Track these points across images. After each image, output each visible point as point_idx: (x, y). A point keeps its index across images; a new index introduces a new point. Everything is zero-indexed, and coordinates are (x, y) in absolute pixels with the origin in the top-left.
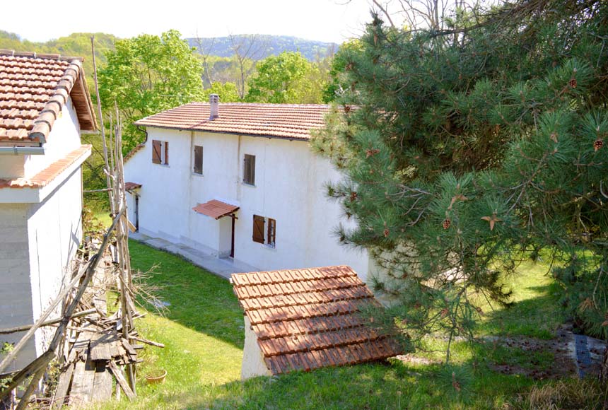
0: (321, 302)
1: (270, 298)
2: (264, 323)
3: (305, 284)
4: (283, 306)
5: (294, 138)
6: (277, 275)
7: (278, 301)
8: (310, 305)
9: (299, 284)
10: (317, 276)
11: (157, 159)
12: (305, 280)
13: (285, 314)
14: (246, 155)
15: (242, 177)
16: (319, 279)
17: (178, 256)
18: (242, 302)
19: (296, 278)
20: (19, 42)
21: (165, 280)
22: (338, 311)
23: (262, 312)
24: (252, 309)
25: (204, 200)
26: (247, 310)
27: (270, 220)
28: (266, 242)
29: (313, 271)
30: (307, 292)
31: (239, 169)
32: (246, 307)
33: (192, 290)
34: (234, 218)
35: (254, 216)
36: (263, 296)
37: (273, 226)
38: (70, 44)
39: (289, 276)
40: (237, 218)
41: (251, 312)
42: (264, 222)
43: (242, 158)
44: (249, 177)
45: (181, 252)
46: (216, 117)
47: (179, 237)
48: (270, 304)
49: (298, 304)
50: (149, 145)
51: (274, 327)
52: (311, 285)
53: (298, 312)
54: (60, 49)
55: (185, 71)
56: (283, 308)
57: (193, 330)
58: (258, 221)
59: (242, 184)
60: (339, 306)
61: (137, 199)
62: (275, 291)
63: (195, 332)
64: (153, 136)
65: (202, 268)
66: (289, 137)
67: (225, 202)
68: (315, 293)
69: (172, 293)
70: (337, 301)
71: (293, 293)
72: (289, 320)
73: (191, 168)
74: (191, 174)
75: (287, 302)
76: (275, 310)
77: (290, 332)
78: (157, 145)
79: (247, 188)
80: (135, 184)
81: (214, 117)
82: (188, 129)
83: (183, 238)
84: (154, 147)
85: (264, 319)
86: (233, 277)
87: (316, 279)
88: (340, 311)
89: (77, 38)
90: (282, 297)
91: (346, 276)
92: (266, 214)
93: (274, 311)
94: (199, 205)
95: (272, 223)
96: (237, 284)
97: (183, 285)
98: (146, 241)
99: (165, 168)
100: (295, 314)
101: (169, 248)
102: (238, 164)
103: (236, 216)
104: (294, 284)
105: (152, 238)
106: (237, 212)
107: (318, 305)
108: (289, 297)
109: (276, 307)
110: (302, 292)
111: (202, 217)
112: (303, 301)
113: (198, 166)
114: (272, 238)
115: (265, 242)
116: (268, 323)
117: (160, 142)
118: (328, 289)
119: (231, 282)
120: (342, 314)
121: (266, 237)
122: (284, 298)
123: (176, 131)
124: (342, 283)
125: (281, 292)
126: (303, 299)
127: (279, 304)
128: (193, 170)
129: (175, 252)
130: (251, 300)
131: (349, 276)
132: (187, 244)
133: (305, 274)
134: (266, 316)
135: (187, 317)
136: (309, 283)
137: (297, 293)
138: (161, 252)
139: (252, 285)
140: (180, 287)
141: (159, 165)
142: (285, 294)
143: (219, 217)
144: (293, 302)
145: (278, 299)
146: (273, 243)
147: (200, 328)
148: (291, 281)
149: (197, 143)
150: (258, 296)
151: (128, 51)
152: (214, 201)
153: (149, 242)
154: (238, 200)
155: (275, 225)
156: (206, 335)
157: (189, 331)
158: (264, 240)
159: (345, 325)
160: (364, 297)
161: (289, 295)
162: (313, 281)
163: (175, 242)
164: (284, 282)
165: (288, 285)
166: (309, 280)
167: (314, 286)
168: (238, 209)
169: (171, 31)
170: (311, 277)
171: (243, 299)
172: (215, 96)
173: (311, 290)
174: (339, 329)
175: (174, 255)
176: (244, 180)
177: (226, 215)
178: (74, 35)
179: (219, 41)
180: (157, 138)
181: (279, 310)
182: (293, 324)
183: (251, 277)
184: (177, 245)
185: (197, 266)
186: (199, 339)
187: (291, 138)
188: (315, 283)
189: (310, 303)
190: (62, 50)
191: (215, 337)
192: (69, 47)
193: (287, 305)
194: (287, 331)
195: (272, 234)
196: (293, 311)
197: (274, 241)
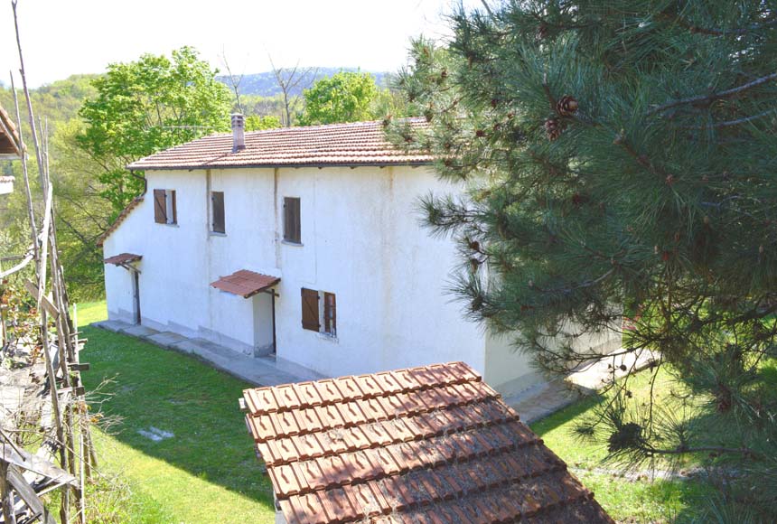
0: (418, 438)
1: (317, 434)
2: (303, 492)
3: (385, 401)
4: (344, 452)
5: (356, 162)
6: (332, 387)
7: (333, 440)
8: (398, 446)
9: (373, 402)
10: (407, 385)
11: (161, 217)
12: (386, 394)
13: (349, 469)
14: (286, 199)
15: (281, 232)
16: (413, 391)
17: (194, 356)
18: (262, 447)
19: (368, 390)
20: (3, 89)
21: (170, 395)
22: (454, 456)
23: (300, 468)
24: (280, 463)
25: (229, 272)
26: (270, 466)
27: (327, 295)
28: (322, 328)
29: (399, 376)
30: (391, 418)
31: (276, 222)
32: (268, 458)
33: (210, 410)
34: (274, 295)
35: (303, 290)
36: (303, 433)
37: (331, 304)
38: (69, 89)
39: (354, 387)
40: (278, 295)
41: (277, 470)
42: (318, 298)
43: (281, 203)
44: (292, 232)
45: (199, 351)
46: (241, 147)
47: (197, 328)
48: (317, 450)
49: (374, 446)
50: (149, 198)
51: (326, 502)
52: (398, 404)
53: (375, 464)
54: (56, 95)
55: (205, 100)
56: (344, 456)
57: (204, 479)
58: (309, 297)
59: (282, 242)
60: (457, 445)
61: (137, 278)
62: (328, 421)
63: (207, 483)
64: (155, 182)
65: (228, 373)
66: (349, 162)
67: (259, 272)
68: (405, 419)
69: (178, 415)
70: (451, 432)
71: (362, 422)
72: (357, 482)
73: (208, 225)
74: (210, 234)
75: (352, 442)
76: (328, 461)
77: (359, 512)
78: (160, 196)
79: (290, 249)
80: (132, 255)
81: (239, 148)
82: (200, 167)
83: (202, 330)
84: (156, 199)
85: (304, 485)
86: (246, 395)
87: (406, 391)
88: (460, 454)
89: (78, 81)
90: (341, 431)
91: (461, 382)
92: (321, 286)
93: (325, 464)
94: (222, 278)
95: (330, 298)
96: (254, 411)
97: (197, 402)
98: (150, 337)
99: (173, 229)
100: (368, 468)
101: (183, 346)
102: (276, 213)
103: (276, 292)
104: (364, 405)
105: (159, 332)
106: (277, 286)
107: (413, 444)
108: (355, 430)
109: (328, 454)
110: (381, 419)
111: (227, 296)
112: (384, 438)
113: (219, 223)
114: (331, 322)
115: (320, 329)
116: (314, 491)
117: (164, 191)
118: (431, 410)
119: (243, 406)
120: (462, 460)
121: (321, 321)
122: (346, 433)
123: (184, 171)
124: (456, 397)
125: (339, 421)
126: (384, 434)
127: (335, 448)
128: (211, 227)
129: (189, 351)
130: (279, 442)
131: (467, 382)
132: (209, 339)
133: (384, 382)
134: (309, 477)
135: (196, 457)
136: (393, 399)
137: (371, 421)
138: (170, 352)
139: (282, 410)
140: (193, 404)
141: (164, 226)
142: (348, 426)
143: (250, 295)
144: (363, 441)
145: (333, 436)
146: (332, 329)
147: (214, 476)
148: (359, 397)
149: (216, 188)
150: (294, 433)
151: (126, 76)
152: (243, 271)
153: (153, 338)
154: (277, 267)
155: (335, 303)
156: (224, 488)
157: (197, 482)
158: (319, 326)
159: (472, 486)
160: (499, 422)
161: (354, 426)
162: (399, 395)
163: (191, 336)
164: (346, 401)
165: (353, 405)
166: (394, 394)
167: (405, 406)
168: (278, 281)
169: (185, 47)
170: (396, 387)
171: (264, 441)
172: (239, 117)
173: (397, 413)
174: (461, 494)
175: (188, 355)
176: (285, 237)
177: (260, 290)
178: (74, 78)
179: (260, 77)
180: (160, 186)
181: (337, 462)
182: (366, 491)
183: (283, 395)
184: (193, 341)
185: (221, 371)
186: (212, 498)
187: (353, 165)
188: (404, 398)
189: (397, 441)
190: (59, 97)
191: (237, 491)
192: (67, 93)
193: (352, 450)
194: (354, 510)
195: (332, 315)
196: (364, 462)
197: (335, 326)
